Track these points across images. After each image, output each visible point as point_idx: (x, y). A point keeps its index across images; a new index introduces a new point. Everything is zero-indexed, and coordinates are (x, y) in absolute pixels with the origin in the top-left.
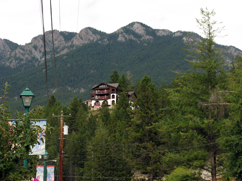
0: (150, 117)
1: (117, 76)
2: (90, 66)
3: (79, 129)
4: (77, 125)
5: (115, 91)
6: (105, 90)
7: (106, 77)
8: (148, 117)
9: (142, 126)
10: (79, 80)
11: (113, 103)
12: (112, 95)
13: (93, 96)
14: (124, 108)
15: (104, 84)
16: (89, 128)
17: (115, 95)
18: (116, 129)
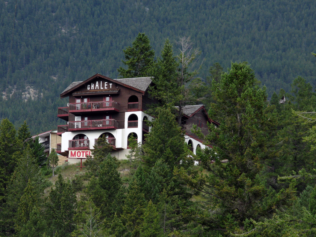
0: (249, 199)
1: (148, 53)
2: (58, 11)
3: (17, 227)
4: (11, 213)
5: (140, 103)
6: (108, 99)
7: (110, 50)
8: (242, 198)
9: (223, 226)
10: (19, 60)
11: (131, 141)
12: (127, 114)
13: (66, 119)
14: (166, 161)
15: (104, 80)
16: (49, 224)
17: (140, 114)
18: (139, 228)
